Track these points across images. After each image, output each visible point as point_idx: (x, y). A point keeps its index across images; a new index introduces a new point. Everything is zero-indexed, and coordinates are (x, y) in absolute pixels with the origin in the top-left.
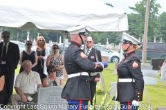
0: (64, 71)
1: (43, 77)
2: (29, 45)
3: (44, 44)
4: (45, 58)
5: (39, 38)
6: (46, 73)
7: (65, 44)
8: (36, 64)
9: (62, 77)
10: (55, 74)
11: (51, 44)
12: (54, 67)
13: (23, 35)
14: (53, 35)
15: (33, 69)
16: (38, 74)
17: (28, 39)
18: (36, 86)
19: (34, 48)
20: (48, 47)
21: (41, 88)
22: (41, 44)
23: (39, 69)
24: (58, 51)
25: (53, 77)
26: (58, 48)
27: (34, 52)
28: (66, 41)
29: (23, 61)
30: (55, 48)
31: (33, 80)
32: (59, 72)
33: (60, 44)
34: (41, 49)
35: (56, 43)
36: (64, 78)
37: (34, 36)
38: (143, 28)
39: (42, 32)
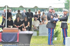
2: (36, 13)
4: (41, 16)
5: (39, 10)
6: (41, 20)
8: (38, 18)
9: (46, 22)
11: (42, 12)
13: (34, 10)
14: (43, 10)
16: (39, 21)
20: (41, 13)
21: (40, 25)
23: (39, 20)
28: (47, 11)
30: (43, 13)
31: (37, 23)
32: (45, 20)
33: (45, 12)
34: (39, 14)
36: (47, 22)
37: (37, 10)
39: (40, 9)
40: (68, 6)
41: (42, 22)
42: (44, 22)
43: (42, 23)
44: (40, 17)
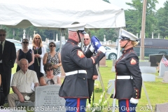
0: (61, 69)
1: (40, 75)
2: (25, 43)
3: (40, 42)
4: (42, 56)
5: (35, 35)
6: (43, 71)
7: (61, 42)
8: (33, 62)
9: (59, 75)
10: (52, 72)
11: (48, 41)
12: (51, 65)
13: (19, 33)
14: (50, 33)
15: (30, 68)
16: (35, 73)
17: (24, 37)
18: (33, 85)
19: (30, 46)
21: (38, 87)
22: (37, 42)
23: (36, 67)
25: (50, 75)
26: (55, 46)
28: (63, 38)
29: (19, 59)
30: (52, 46)
31: (30, 78)
32: (56, 70)
33: (57, 42)
34: (37, 48)
35: (53, 41)
36: (61, 76)
37: (30, 34)
38: (140, 24)
39: (38, 30)
40: (138, 21)
44: (40, 59)
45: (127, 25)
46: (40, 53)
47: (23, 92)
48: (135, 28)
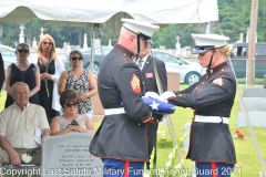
1: (52, 114)
2: (23, 52)
3: (53, 50)
4: (56, 77)
8: (37, 89)
9: (90, 115)
10: (75, 109)
11: (68, 48)
13: (11, 32)
14: (71, 32)
15: (32, 100)
16: (42, 109)
17: (22, 40)
18: (39, 133)
19: (33, 58)
20: (61, 56)
21: (48, 137)
22: (47, 51)
24: (81, 64)
26: (81, 58)
27: (32, 66)
28: (97, 42)
30: (75, 58)
31: (32, 120)
33: (84, 50)
35: (78, 48)
36: (94, 116)
37: (33, 33)
38: (248, 15)
39: (49, 26)
40: (244, 8)
41: (67, 116)
42: (80, 118)
43: (61, 122)
45: (221, 18)
46: (52, 71)
47: (19, 146)
48: (236, 22)
